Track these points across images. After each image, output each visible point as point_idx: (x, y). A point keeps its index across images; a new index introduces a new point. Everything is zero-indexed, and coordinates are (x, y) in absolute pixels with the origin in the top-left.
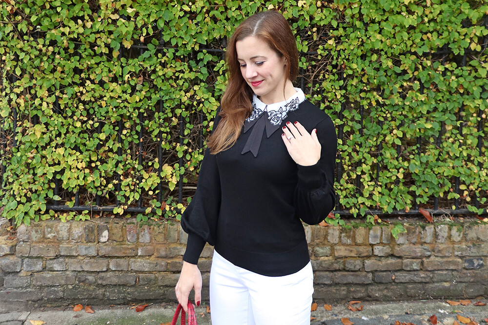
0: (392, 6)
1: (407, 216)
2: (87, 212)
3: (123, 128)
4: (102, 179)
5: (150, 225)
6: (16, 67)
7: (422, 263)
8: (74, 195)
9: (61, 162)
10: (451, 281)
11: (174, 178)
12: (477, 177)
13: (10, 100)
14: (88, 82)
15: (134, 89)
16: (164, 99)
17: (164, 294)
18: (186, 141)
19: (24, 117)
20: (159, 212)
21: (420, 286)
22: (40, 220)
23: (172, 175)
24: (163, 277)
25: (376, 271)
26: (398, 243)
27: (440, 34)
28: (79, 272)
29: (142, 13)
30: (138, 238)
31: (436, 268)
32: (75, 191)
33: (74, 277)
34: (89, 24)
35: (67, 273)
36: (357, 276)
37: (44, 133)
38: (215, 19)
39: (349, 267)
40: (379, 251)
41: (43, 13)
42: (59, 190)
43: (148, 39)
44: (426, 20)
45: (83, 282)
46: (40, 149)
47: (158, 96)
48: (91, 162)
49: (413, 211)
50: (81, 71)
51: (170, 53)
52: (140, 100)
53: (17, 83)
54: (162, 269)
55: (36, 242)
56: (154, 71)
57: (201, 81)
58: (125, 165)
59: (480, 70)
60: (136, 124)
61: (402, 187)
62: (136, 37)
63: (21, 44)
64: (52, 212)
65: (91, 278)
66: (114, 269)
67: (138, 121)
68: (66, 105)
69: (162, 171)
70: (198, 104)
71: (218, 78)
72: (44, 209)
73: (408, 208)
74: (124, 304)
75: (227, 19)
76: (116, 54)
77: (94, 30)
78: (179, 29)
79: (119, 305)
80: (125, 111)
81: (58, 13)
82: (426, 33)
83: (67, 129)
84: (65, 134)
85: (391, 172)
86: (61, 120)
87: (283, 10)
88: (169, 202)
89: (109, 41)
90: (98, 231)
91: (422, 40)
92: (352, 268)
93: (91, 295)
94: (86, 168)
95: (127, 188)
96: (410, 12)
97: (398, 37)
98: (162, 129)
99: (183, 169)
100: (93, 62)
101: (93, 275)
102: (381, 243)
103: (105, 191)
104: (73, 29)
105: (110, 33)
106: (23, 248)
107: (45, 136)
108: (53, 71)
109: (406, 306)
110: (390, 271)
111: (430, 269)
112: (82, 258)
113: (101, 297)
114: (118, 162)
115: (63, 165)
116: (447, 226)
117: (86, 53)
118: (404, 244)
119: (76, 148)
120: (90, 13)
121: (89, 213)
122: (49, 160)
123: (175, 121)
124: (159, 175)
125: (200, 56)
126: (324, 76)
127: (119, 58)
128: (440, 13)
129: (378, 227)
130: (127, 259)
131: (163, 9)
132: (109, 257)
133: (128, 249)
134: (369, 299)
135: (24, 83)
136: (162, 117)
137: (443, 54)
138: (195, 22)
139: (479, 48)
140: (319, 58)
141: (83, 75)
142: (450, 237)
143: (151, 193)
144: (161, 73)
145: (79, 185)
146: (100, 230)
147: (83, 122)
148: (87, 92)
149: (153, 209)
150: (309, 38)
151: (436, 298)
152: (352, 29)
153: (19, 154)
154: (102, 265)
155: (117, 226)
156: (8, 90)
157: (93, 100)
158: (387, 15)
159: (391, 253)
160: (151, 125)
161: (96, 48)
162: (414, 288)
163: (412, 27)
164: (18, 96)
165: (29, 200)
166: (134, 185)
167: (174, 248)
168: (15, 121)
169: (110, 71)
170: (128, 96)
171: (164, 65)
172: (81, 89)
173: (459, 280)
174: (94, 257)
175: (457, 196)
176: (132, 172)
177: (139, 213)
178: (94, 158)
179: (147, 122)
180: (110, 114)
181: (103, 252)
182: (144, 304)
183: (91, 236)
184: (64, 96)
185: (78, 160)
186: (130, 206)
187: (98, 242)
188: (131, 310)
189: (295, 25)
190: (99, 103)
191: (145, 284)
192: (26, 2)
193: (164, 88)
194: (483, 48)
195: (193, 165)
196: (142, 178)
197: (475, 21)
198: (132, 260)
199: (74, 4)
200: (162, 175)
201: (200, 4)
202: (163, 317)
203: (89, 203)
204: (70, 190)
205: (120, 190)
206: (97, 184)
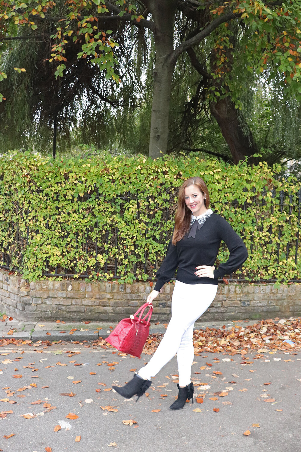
0: (210, 180)
3: (78, 235)
4: (68, 261)
5: (91, 283)
6: (29, 206)
7: (222, 303)
8: (55, 269)
9: (49, 252)
10: (235, 312)
11: (103, 260)
12: (250, 264)
13: (26, 223)
14: (62, 213)
15: (84, 216)
16: (99, 221)
17: (98, 317)
18: (109, 242)
19: (32, 231)
20: (96, 277)
21: (221, 314)
22: (40, 280)
24: (98, 308)
27: (233, 194)
28: (58, 305)
29: (89, 180)
30: (86, 289)
31: (228, 306)
32: (55, 266)
33: (56, 308)
34: (64, 186)
35: (53, 305)
37: (41, 238)
38: (124, 183)
41: (43, 181)
42: (48, 266)
43: (92, 192)
44: (226, 187)
45: (60, 310)
46: (39, 246)
48: (63, 252)
50: (59, 208)
51: (102, 199)
52: (87, 222)
53: (30, 214)
54: (98, 304)
55: (38, 290)
56: (94, 208)
57: (117, 213)
58: (79, 254)
59: (252, 212)
60: (85, 234)
62: (86, 191)
63: (32, 196)
64: (45, 277)
65: (64, 308)
66: (74, 304)
67: (86, 232)
68: (52, 225)
69: (97, 257)
70: (115, 224)
71: (126, 211)
72: (41, 274)
74: (79, 321)
75: (130, 183)
76: (76, 199)
77: (66, 188)
78: (107, 188)
80: (80, 227)
81: (49, 181)
82: (227, 193)
83: (52, 236)
84: (51, 239)
86: (49, 232)
87: (158, 179)
88: (101, 272)
89: (73, 193)
91: (225, 196)
93: (64, 316)
94: (61, 255)
95: (80, 266)
96: (219, 183)
97: (213, 194)
98: (98, 236)
99: (107, 256)
100: (65, 203)
101: (65, 306)
103: (70, 267)
104: (56, 188)
105: (73, 189)
106: (32, 293)
107: (42, 240)
108: (46, 208)
109: (214, 323)
111: (225, 306)
112: (59, 298)
113: (69, 317)
114: (76, 252)
115: (50, 254)
116: (234, 286)
119: (56, 245)
120: (64, 180)
121: (62, 278)
122: (44, 251)
123: (104, 232)
125: (117, 200)
127: (77, 202)
128: (233, 184)
130: (81, 299)
131: (99, 178)
132: (72, 298)
133: (81, 294)
135: (33, 214)
136: (98, 230)
137: (235, 203)
138: (114, 184)
139: (251, 202)
140: (175, 202)
141: (60, 210)
142: (235, 291)
143: (92, 268)
144: (97, 209)
145: (57, 264)
146: (68, 285)
147: (59, 233)
148: (62, 218)
149: (93, 276)
150: (170, 193)
151: (228, 320)
153: (30, 248)
154: (69, 302)
155: (76, 284)
156: (25, 218)
157: (64, 222)
158: (208, 183)
160: (93, 234)
161: (67, 197)
162: (218, 315)
163: (219, 190)
164: (30, 220)
165: (34, 270)
166: (84, 264)
167: (103, 295)
168: (28, 233)
169: (73, 208)
170: (81, 220)
171: (99, 205)
172: (59, 216)
173: (238, 311)
174: (65, 298)
175: (240, 272)
176: (83, 257)
177: (85, 278)
178: (64, 251)
179: (90, 233)
180: (73, 229)
181: (69, 296)
182: (89, 321)
183: (63, 288)
184: (51, 220)
185: (57, 251)
186: (82, 274)
187: (67, 291)
188: (83, 323)
189: (163, 186)
190: (67, 223)
191: (89, 312)
192: (35, 176)
193: (99, 216)
194: (253, 202)
195: (112, 254)
196: (88, 260)
197: (249, 189)
198: (83, 300)
199: (57, 176)
200: (97, 259)
201: (117, 175)
202: (98, 326)
203: (62, 272)
204: (53, 266)
205: (77, 266)
206: (66, 263)
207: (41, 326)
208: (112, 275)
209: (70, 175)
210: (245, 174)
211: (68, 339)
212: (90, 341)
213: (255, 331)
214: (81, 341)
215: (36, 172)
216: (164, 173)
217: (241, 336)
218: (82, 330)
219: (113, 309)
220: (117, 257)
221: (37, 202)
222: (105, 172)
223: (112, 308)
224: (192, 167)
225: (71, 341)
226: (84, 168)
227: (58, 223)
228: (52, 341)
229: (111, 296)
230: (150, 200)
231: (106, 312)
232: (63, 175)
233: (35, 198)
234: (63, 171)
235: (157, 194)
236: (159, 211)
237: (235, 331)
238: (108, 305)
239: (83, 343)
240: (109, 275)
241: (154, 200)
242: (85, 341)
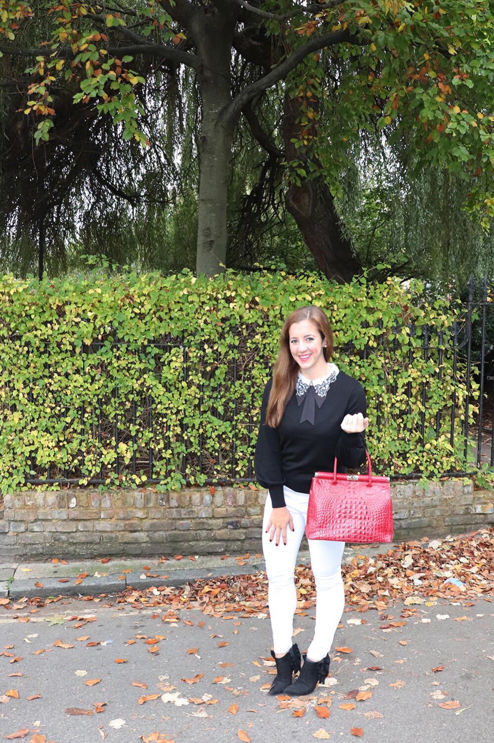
2: (57, 483)
3: (85, 412)
4: (69, 456)
5: (110, 493)
8: (46, 470)
9: (35, 443)
11: (128, 453)
12: (376, 449)
14: (56, 375)
15: (93, 378)
16: (119, 386)
17: (124, 550)
18: (137, 422)
19: (5, 406)
20: (117, 482)
22: (21, 491)
23: (127, 451)
24: (123, 535)
27: (345, 333)
28: (54, 532)
29: (99, 317)
30: (100, 504)
32: (47, 466)
33: (50, 537)
34: (56, 327)
35: (45, 533)
37: (20, 419)
38: (160, 319)
41: (20, 320)
42: (34, 467)
43: (105, 336)
44: (334, 320)
45: (58, 540)
46: (18, 432)
47: (113, 384)
48: (59, 441)
50: (50, 366)
51: (123, 348)
52: (99, 388)
54: (121, 529)
55: (19, 509)
56: (110, 363)
57: (150, 370)
58: (87, 444)
59: (377, 362)
60: (97, 409)
62: (95, 335)
63: (2, 346)
64: (29, 485)
65: (64, 537)
66: (82, 530)
67: (97, 406)
68: (38, 395)
69: (118, 448)
70: (148, 390)
71: (164, 368)
72: (23, 481)
74: (92, 558)
75: (171, 319)
76: (78, 350)
77: (61, 332)
78: (131, 328)
79: (89, 558)
80: (86, 398)
81: (32, 320)
83: (39, 415)
84: (38, 419)
86: (34, 407)
87: (218, 310)
88: (125, 473)
89: (73, 340)
90: (67, 499)
93: (65, 551)
94: (55, 447)
95: (90, 463)
98: (118, 412)
99: (135, 445)
100: (60, 357)
101: (66, 534)
103: (71, 466)
104: (44, 331)
105: (73, 333)
106: (9, 513)
107: (21, 421)
108: (28, 367)
112: (56, 521)
113: (73, 553)
114: (82, 441)
115: (37, 445)
117: (54, 351)
119: (47, 430)
120: (57, 318)
121: (59, 485)
122: (26, 441)
123: (128, 405)
124: (116, 452)
125: (149, 350)
126: (253, 365)
127: (80, 354)
128: (345, 315)
130: (93, 521)
131: (117, 312)
132: (77, 520)
133: (92, 513)
135: (4, 378)
136: (118, 402)
137: (348, 348)
138: (144, 321)
139: (375, 345)
140: (249, 350)
141: (51, 369)
143: (109, 466)
144: (116, 365)
145: (50, 461)
146: (69, 498)
147: (52, 409)
148: (55, 383)
149: (112, 480)
150: (239, 334)
152: (275, 327)
153: (2, 437)
154: (72, 526)
155: (83, 495)
157: (60, 389)
160: (110, 410)
161: (62, 346)
165: (11, 475)
166: (96, 460)
167: (131, 512)
169: (73, 365)
170: (89, 385)
171: (118, 358)
172: (50, 380)
174: (65, 520)
176: (93, 449)
177: (99, 484)
178: (62, 439)
179: (104, 406)
180: (74, 400)
181: (72, 516)
182: (108, 558)
183: (62, 503)
184: (37, 387)
185: (49, 441)
186: (92, 478)
187: (68, 508)
188: (98, 563)
189: (228, 323)
190: (64, 392)
191: (108, 542)
192: (7, 313)
193: (118, 377)
194: (378, 345)
195: (144, 441)
196: (102, 454)
197: (371, 324)
198: (96, 522)
199: (44, 312)
200: (119, 451)
201: (148, 306)
202: (124, 566)
203: (58, 477)
204: (43, 466)
205: (84, 465)
206: (65, 460)
207: (26, 570)
208: (144, 478)
209: (67, 308)
210: (364, 298)
211: (73, 593)
212: (111, 593)
213: (392, 563)
214: (96, 595)
215: (8, 304)
216: (229, 300)
217: (371, 574)
218: (96, 574)
219: (148, 536)
220: (153, 447)
221: (12, 356)
222: (127, 301)
223: (146, 534)
224: (274, 289)
225: (78, 595)
226: (91, 295)
227: (49, 391)
228: (46, 597)
229: (144, 514)
230: (206, 346)
231: (137, 542)
232: (55, 308)
233: (7, 349)
234: (54, 301)
235: (217, 336)
236: (222, 366)
237: (358, 564)
238: (139, 529)
239: (99, 600)
240: (140, 478)
241: (212, 348)
242: (103, 595)
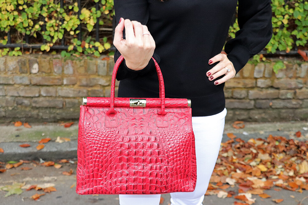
1: (287, 56)
2: (18, 48)
4: (30, 20)
5: (72, 60)
7: (295, 93)
8: (6, 34)
11: (92, 20)
20: (80, 50)
21: (291, 111)
23: (90, 17)
25: (258, 99)
26: (278, 76)
28: (17, 97)
30: (63, 71)
31: (305, 97)
32: (7, 31)
33: (13, 101)
35: (7, 97)
36: (242, 102)
39: (236, 95)
40: (262, 83)
45: (21, 104)
48: (18, 5)
49: (293, 52)
58: (48, 9)
61: (285, 31)
65: (26, 102)
66: (44, 95)
69: (81, 14)
73: (289, 49)
74: (55, 122)
79: (51, 122)
85: (278, 18)
88: (88, 41)
90: (29, 64)
92: (238, 96)
93: (28, 115)
94: (14, 10)
95: (52, 29)
99: (99, 12)
101: (28, 99)
102: (264, 77)
103: (32, 31)
109: (279, 125)
110: (268, 99)
111: (300, 98)
112: (18, 86)
113: (36, 116)
114: (42, 6)
118: (282, 78)
121: (21, 50)
124: (78, 18)
129: (262, 64)
130: (55, 87)
132: (40, 85)
133: (55, 79)
134: (250, 120)
143: (72, 33)
145: (10, 26)
146: (31, 63)
149: (75, 47)
151: (302, 120)
154: (34, 92)
155: (45, 61)
159: (271, 85)
162: (286, 112)
166: (58, 26)
167: (94, 79)
174: (27, 85)
176: (55, 15)
177: (62, 50)
178: (21, 2)
181: (34, 81)
182: (71, 122)
183: (24, 68)
185: (7, 3)
186: (56, 43)
187: (31, 73)
188: (61, 127)
191: (71, 108)
195: (108, 8)
196: (64, 20)
198: (59, 88)
200: (82, 18)
203: (19, 41)
204: (3, 29)
205: (46, 30)
206: (26, 25)
208: (107, 46)
211: (34, 158)
212: (71, 159)
214: (57, 162)
218: (58, 140)
225: (39, 161)
228: (7, 162)
229: (107, 81)
238: (102, 95)
239: (60, 166)
240: (103, 45)
242: (64, 161)
